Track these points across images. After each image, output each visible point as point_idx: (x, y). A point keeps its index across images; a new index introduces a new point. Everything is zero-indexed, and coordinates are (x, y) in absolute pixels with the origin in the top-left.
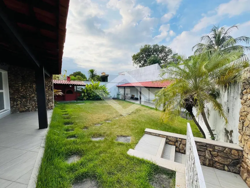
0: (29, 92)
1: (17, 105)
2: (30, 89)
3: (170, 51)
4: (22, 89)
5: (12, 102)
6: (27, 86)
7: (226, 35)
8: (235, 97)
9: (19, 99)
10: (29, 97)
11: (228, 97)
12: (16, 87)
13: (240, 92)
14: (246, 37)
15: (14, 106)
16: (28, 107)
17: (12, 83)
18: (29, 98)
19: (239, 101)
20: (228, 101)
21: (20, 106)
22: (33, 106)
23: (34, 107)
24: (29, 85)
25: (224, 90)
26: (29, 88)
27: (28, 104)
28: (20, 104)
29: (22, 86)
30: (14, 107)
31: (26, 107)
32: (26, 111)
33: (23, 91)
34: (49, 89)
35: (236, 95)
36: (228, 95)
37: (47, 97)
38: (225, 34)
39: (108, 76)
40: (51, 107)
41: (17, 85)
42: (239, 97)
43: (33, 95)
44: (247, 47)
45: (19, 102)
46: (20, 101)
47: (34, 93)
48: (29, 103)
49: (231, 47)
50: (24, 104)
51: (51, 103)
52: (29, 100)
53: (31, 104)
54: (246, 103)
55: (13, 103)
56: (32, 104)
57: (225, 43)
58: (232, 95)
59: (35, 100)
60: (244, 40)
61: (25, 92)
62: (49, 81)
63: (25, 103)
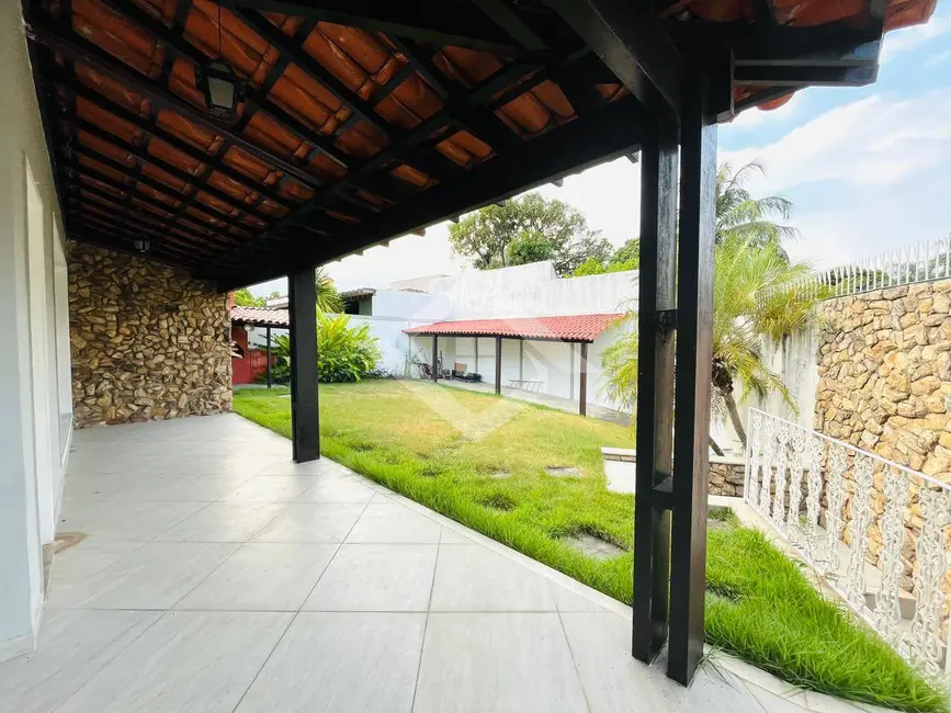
0: (143, 347)
1: (98, 396)
2: (149, 337)
3: (579, 220)
4: (118, 334)
5: (80, 385)
6: (138, 323)
7: (736, 187)
8: (802, 362)
9: (107, 375)
10: (145, 366)
11: (784, 363)
12: (96, 328)
13: (814, 350)
14: (783, 200)
15: (88, 402)
16: (140, 402)
17: (82, 311)
18: (145, 371)
19: (814, 368)
20: (784, 372)
21: (110, 401)
22: (156, 401)
23: (163, 405)
24: (145, 320)
25: (772, 347)
26: (146, 332)
27: (141, 392)
28: (111, 391)
29: (119, 325)
30: (86, 405)
31: (133, 403)
32: (130, 418)
33: (122, 344)
34: (217, 336)
35: (804, 358)
36: (784, 357)
37: (210, 365)
38: (732, 182)
39: (372, 295)
40: (224, 402)
41: (101, 320)
42: (814, 360)
43: (160, 358)
44: (784, 228)
45: (105, 386)
46: (112, 382)
47: (162, 351)
48: (145, 389)
49: (746, 225)
50: (127, 393)
51: (222, 388)
52: (142, 377)
53: (150, 391)
54: (829, 372)
55: (84, 387)
56: (154, 393)
57: (732, 211)
58: (795, 356)
59: (166, 376)
60: (778, 207)
61: (131, 347)
62: (219, 309)
63: (130, 387)
